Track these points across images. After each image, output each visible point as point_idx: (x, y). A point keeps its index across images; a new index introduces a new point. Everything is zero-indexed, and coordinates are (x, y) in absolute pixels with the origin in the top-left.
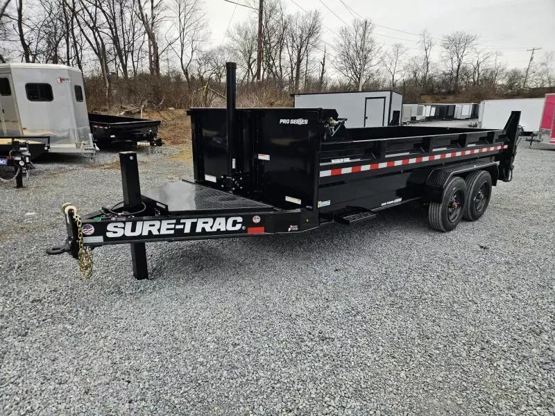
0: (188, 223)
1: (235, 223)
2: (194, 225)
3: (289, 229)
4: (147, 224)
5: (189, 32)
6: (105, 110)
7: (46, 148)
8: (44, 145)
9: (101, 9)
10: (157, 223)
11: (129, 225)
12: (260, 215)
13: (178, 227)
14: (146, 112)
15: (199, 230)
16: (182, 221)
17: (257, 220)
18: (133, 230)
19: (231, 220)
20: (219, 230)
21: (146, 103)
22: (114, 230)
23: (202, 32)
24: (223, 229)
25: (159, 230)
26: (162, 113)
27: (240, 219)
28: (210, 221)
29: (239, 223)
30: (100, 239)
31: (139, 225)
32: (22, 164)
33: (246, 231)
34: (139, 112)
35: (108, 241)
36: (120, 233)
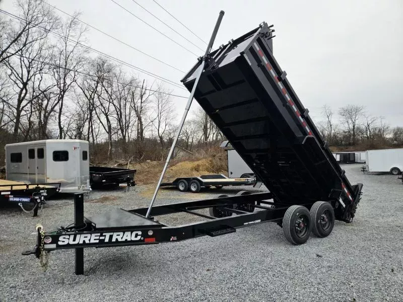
0: (108, 235)
1: (137, 235)
2: (111, 237)
3: (171, 239)
4: (83, 236)
5: (164, 114)
6: (105, 164)
7: (57, 190)
8: (56, 188)
9: (113, 103)
10: (89, 236)
11: (72, 237)
12: (152, 230)
13: (101, 238)
14: (132, 164)
15: (114, 240)
16: (104, 234)
17: (150, 233)
18: (74, 240)
19: (134, 234)
20: (126, 240)
21: (132, 158)
22: (63, 240)
23: (172, 114)
24: (129, 239)
25: (90, 240)
26: (142, 164)
27: (140, 233)
28: (121, 234)
29: (140, 235)
30: (54, 246)
31: (78, 236)
32: (39, 201)
33: (143, 240)
34: (127, 164)
35: (59, 247)
36: (66, 243)
